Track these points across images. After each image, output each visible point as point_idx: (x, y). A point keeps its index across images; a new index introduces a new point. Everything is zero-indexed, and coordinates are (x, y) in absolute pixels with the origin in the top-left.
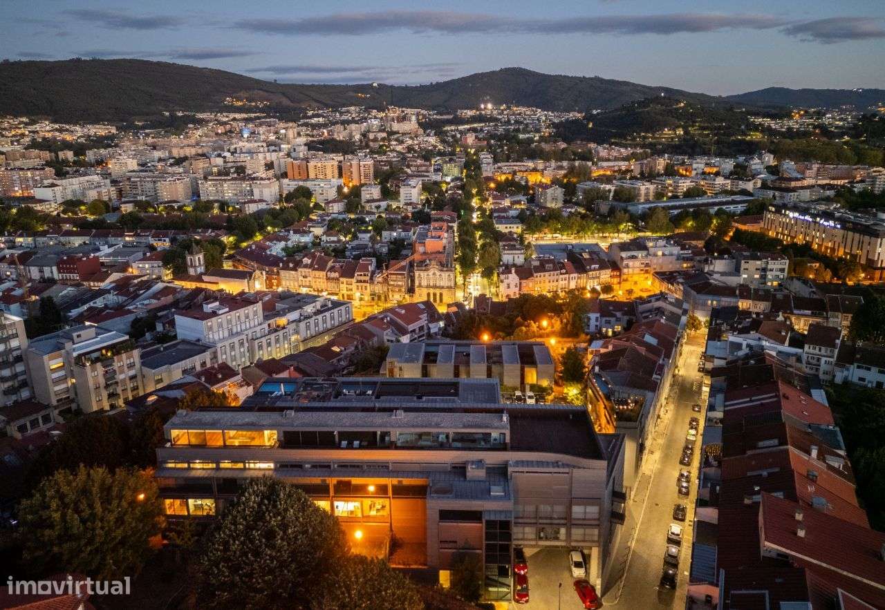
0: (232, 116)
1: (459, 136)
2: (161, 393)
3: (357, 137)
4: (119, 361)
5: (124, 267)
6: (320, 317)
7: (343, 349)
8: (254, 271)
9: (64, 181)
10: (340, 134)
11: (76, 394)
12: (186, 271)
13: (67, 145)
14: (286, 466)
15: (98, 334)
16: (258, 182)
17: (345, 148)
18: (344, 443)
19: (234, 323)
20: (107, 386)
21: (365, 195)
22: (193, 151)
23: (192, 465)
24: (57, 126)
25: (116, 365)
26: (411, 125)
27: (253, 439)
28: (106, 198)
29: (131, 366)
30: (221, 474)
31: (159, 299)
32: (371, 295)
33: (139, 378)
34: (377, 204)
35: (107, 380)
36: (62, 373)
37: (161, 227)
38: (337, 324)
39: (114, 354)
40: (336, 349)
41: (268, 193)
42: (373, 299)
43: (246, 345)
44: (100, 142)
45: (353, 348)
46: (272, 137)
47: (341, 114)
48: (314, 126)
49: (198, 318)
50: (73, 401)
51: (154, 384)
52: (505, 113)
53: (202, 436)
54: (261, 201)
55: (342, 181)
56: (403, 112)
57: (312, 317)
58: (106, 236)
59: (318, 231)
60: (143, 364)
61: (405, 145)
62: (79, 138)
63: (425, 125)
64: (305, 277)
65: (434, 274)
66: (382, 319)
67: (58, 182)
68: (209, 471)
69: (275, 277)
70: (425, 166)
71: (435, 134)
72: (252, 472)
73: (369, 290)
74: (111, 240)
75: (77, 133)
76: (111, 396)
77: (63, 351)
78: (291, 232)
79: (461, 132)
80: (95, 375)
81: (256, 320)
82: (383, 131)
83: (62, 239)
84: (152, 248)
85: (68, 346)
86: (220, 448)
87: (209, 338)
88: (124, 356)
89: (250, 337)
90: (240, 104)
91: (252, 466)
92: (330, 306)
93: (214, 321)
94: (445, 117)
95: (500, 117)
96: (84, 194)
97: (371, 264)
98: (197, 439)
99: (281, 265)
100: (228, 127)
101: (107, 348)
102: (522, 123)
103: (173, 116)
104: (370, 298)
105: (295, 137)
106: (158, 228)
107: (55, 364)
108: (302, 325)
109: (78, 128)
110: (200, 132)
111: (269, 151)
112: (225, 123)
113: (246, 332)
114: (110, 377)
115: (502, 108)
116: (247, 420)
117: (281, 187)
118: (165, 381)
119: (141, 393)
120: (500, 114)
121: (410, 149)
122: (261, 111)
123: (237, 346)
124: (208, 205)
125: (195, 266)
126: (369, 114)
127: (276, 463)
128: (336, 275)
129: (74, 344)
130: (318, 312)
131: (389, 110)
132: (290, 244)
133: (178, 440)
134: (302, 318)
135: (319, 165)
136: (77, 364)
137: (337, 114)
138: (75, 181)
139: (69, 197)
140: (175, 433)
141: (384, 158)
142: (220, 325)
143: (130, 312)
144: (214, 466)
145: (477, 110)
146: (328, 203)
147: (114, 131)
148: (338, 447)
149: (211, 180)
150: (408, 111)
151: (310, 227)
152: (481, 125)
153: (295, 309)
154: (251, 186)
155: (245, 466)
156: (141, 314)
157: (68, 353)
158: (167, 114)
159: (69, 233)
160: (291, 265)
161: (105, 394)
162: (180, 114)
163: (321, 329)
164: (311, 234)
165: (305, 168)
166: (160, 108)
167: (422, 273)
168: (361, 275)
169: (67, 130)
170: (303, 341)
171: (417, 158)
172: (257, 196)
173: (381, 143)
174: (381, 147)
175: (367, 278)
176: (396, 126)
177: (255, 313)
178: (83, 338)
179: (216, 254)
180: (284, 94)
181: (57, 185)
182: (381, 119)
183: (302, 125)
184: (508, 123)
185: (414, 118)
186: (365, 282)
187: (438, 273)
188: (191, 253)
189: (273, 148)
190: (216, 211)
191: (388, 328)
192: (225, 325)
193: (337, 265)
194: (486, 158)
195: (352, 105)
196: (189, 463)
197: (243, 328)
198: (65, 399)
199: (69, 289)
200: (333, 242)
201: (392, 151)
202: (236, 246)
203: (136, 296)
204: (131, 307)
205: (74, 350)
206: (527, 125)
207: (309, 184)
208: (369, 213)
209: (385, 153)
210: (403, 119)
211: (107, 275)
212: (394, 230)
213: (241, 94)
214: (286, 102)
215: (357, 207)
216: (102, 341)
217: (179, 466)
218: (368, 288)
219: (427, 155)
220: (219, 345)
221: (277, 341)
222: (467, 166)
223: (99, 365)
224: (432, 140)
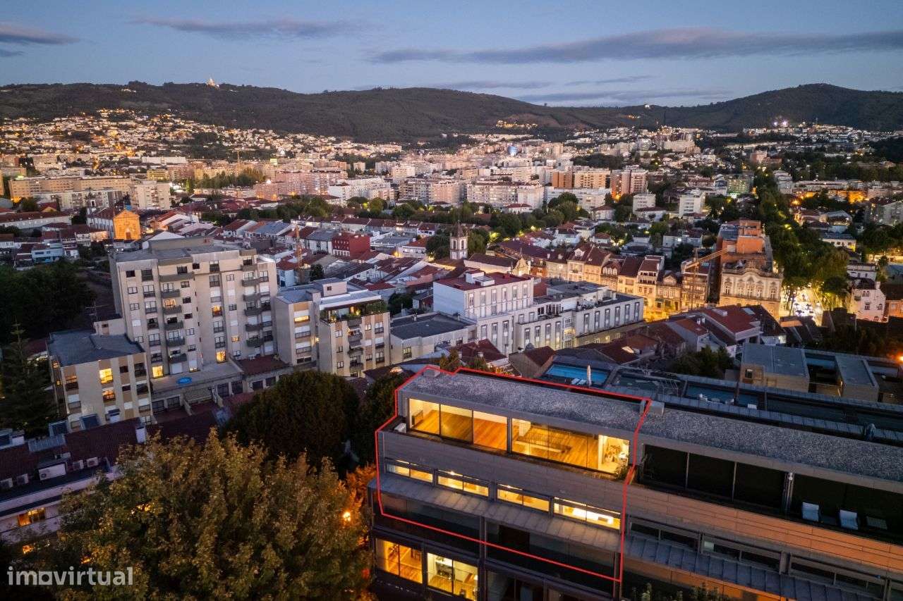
0: (501, 137)
1: (744, 154)
2: (407, 367)
3: (626, 154)
4: (367, 324)
5: (392, 251)
6: (602, 309)
7: (638, 351)
8: (519, 259)
9: (353, 181)
10: (607, 151)
11: (318, 357)
12: (448, 255)
13: (361, 159)
14: (653, 532)
15: (349, 291)
16: (524, 187)
17: (614, 163)
18: (810, 509)
19: (499, 300)
20: (351, 351)
21: (637, 203)
22: (464, 165)
23: (441, 480)
24: (356, 145)
25: (363, 328)
26: (688, 144)
27: (567, 449)
28: (385, 198)
29: (379, 332)
30: (499, 515)
31: (419, 277)
32: (657, 300)
33: (386, 348)
34: (652, 213)
35: (351, 343)
36: (306, 328)
37: (429, 220)
38: (622, 323)
39: (362, 314)
40: (627, 349)
41: (532, 198)
42: (659, 306)
43: (511, 329)
44: (388, 157)
45: (653, 353)
46: (537, 155)
47: (609, 134)
48: (579, 147)
49: (458, 287)
50: (314, 364)
51: (401, 357)
52: (805, 131)
53: (466, 424)
54: (525, 205)
55: (610, 190)
56: (677, 131)
57: (592, 308)
58: (380, 226)
59: (585, 234)
60: (392, 332)
61: (680, 162)
62: (372, 154)
63: (703, 144)
64: (575, 271)
65: (751, 279)
66: (695, 320)
67: (349, 182)
68: (474, 502)
69: (540, 269)
70: (704, 181)
71: (715, 153)
72: (568, 526)
73: (654, 295)
74: (384, 228)
75: (371, 150)
76: (354, 364)
77: (310, 302)
78: (557, 231)
79: (748, 151)
80: (339, 335)
81: (525, 301)
82: (655, 149)
83: (344, 226)
84: (418, 238)
85: (316, 297)
86: (498, 453)
87: (469, 313)
88: (373, 317)
89: (516, 321)
90: (510, 126)
91: (566, 511)
92: (614, 298)
93: (476, 294)
94: (729, 135)
95: (797, 135)
96: (368, 194)
97: (660, 262)
98: (454, 427)
99: (549, 256)
100: (497, 147)
101: (357, 306)
102: (827, 142)
103: (450, 137)
104: (655, 304)
105: (562, 154)
106: (426, 221)
107: (301, 316)
108: (580, 316)
109: (372, 147)
110: (472, 150)
111: (534, 165)
112: (495, 143)
113: (513, 313)
114: (355, 338)
115: (801, 125)
116: (558, 405)
117: (545, 193)
118: (413, 355)
119: (387, 364)
120: (798, 133)
121: (685, 166)
122: (530, 132)
123: (500, 327)
124: (474, 206)
125: (458, 250)
126: (639, 134)
127: (625, 518)
128: (615, 272)
129: (322, 296)
130: (599, 304)
131: (661, 130)
132: (555, 243)
133: (421, 422)
134: (579, 307)
135: (586, 175)
136: (322, 319)
137: (605, 134)
138: (362, 182)
139: (356, 195)
140: (416, 406)
141: (656, 173)
142: (484, 300)
143: (389, 286)
144: (485, 491)
145: (768, 128)
146: (594, 209)
147: (399, 149)
148: (795, 515)
149: (478, 184)
150: (684, 130)
151: (576, 229)
152: (773, 143)
153: (571, 295)
154: (516, 192)
155: (551, 507)
156: (400, 291)
157: (315, 306)
158: (445, 135)
159: (349, 221)
160: (560, 257)
161: (347, 360)
162: (456, 136)
163: (602, 326)
164: (577, 236)
165: (571, 179)
166: (440, 130)
167: (732, 278)
168: (645, 274)
169: (363, 148)
170: (577, 337)
171: (695, 173)
172: (521, 201)
173: (653, 159)
174: (652, 163)
175: (654, 279)
176: (669, 145)
177: (525, 292)
178: (333, 291)
179: (481, 242)
180: (552, 116)
181: (347, 185)
182: (652, 138)
183: (568, 145)
184: (808, 141)
185: (690, 137)
186: (650, 283)
187: (756, 279)
188: (455, 235)
189: (539, 162)
190: (480, 212)
191: (703, 332)
192: (488, 301)
193: (616, 261)
194: (782, 177)
195: (620, 126)
196: (436, 474)
197: (509, 307)
198: (307, 360)
199: (338, 261)
200: (603, 245)
201: (667, 166)
202: (498, 240)
203: (397, 272)
204: (391, 282)
205: (322, 303)
206: (834, 144)
207: (575, 192)
208: (643, 221)
209: (657, 169)
210: (677, 137)
211: (374, 255)
212: (679, 235)
213: (513, 117)
214: (553, 123)
215: (628, 215)
216: (353, 297)
217: (418, 475)
218: (654, 291)
219: (707, 172)
220: (480, 323)
221: (548, 330)
222: (756, 183)
223: (344, 323)
224: (711, 158)
